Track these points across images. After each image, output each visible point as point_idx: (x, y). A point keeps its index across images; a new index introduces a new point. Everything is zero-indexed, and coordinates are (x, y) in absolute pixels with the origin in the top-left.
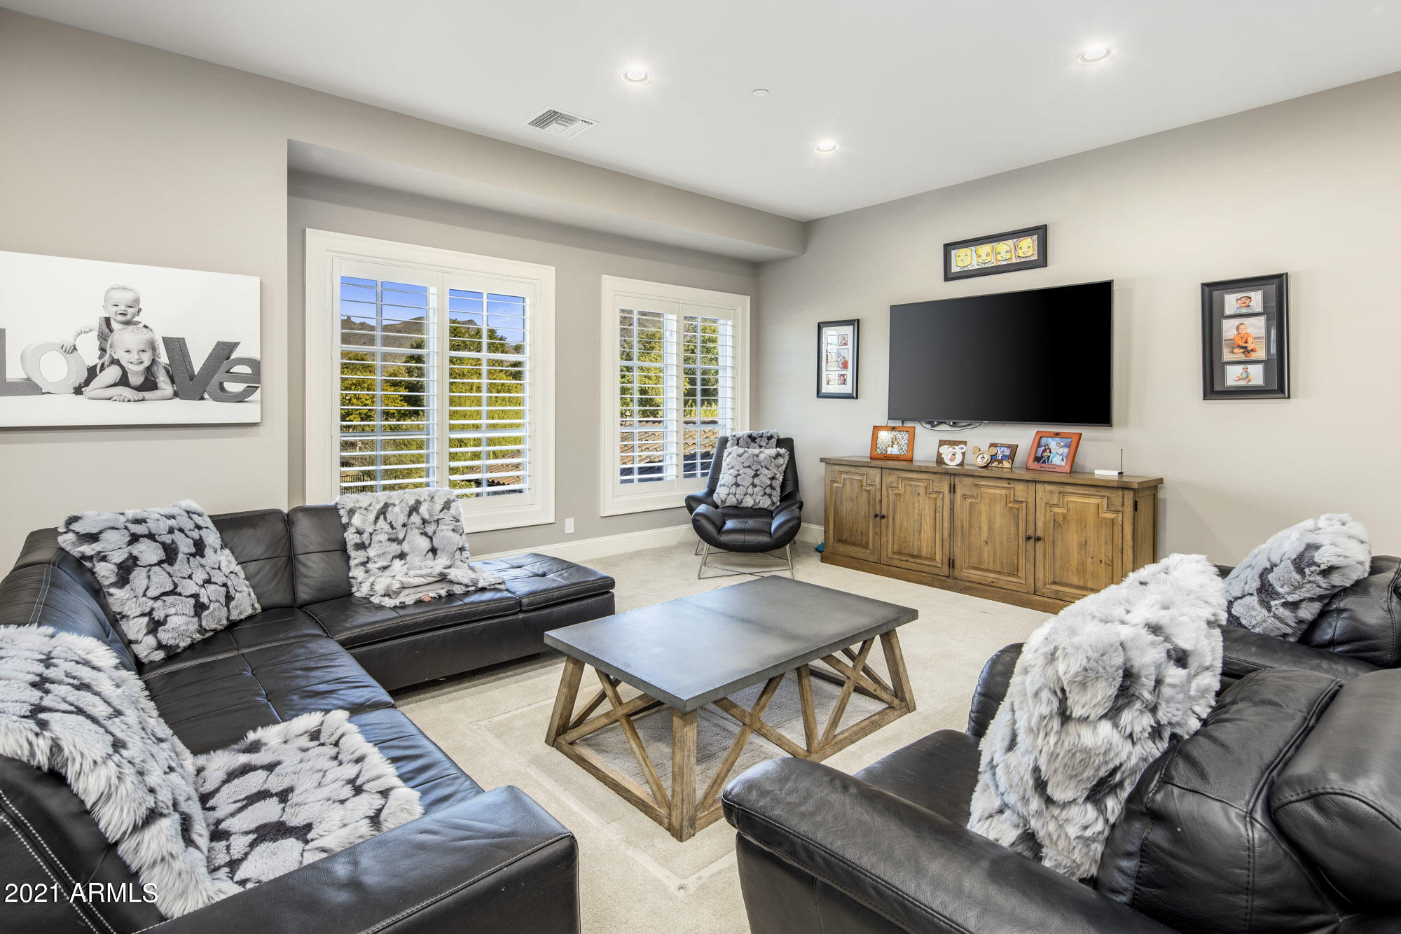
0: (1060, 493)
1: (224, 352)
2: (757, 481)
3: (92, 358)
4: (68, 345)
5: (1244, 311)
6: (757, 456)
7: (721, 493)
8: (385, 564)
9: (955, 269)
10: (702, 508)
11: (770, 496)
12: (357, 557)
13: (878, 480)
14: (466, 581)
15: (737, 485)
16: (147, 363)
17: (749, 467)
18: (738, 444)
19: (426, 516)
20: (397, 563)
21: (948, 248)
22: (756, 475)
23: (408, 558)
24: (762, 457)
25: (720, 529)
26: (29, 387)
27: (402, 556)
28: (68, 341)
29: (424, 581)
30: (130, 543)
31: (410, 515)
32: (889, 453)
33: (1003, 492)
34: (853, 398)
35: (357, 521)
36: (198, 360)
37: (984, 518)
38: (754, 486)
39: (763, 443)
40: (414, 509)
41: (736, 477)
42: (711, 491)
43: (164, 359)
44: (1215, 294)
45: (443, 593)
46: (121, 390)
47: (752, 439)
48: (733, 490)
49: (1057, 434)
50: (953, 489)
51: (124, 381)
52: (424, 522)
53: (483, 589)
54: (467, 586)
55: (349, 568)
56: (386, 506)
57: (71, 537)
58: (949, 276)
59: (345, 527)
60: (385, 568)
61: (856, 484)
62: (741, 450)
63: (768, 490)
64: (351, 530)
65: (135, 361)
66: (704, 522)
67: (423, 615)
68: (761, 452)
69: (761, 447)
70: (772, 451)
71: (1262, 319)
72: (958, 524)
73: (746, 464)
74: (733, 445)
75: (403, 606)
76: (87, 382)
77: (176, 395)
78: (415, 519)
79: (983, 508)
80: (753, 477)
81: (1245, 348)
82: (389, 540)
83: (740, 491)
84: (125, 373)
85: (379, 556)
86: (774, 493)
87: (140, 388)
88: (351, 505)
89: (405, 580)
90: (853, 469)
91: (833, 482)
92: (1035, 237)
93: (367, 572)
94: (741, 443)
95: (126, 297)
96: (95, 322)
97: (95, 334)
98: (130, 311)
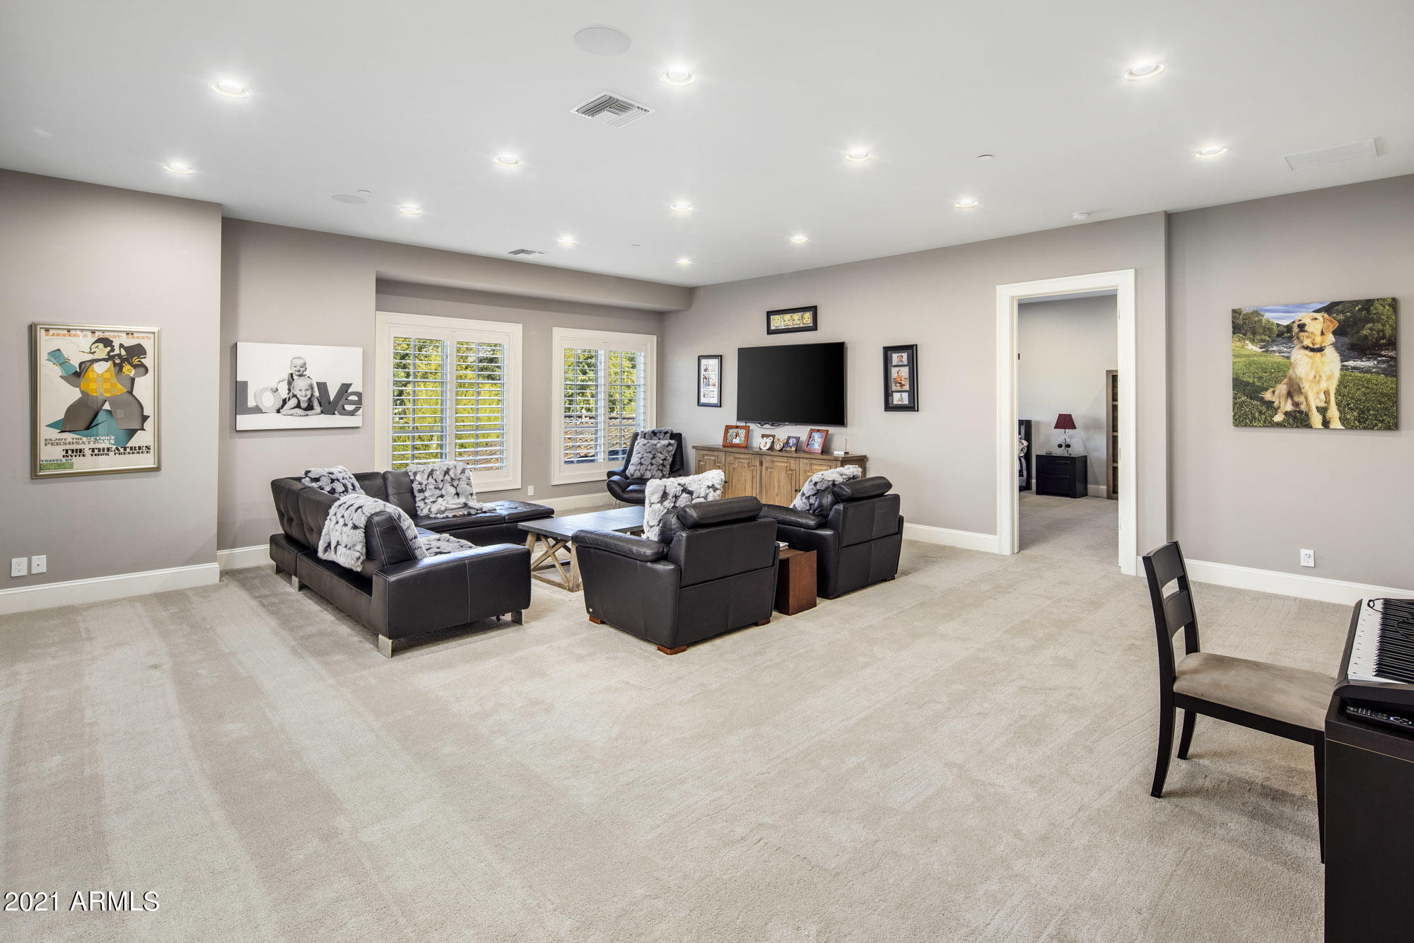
0: (810, 464)
1: (345, 388)
2: (654, 461)
3: (284, 394)
4: (274, 388)
5: (900, 363)
6: (656, 445)
7: (631, 469)
8: (434, 500)
9: (773, 328)
10: (615, 478)
11: (662, 471)
12: (419, 496)
13: (723, 459)
14: (477, 507)
15: (641, 464)
16: (309, 396)
17: (650, 452)
18: (644, 438)
19: (453, 476)
20: (440, 499)
21: (769, 314)
22: (654, 458)
23: (445, 497)
24: (659, 445)
25: (624, 490)
26: (257, 410)
27: (442, 496)
28: (274, 386)
29: (455, 506)
30: (331, 483)
31: (445, 476)
32: (734, 442)
33: (785, 464)
34: (718, 407)
35: (418, 478)
36: (332, 395)
37: (776, 480)
38: (652, 464)
39: (661, 437)
40: (447, 472)
41: (641, 459)
42: (626, 467)
43: (317, 394)
44: (889, 353)
45: (466, 513)
46: (297, 410)
47: (654, 433)
48: (638, 467)
49: (818, 431)
50: (761, 464)
51: (298, 406)
52: (452, 479)
53: (485, 512)
54: (477, 510)
55: (415, 502)
56: (432, 471)
57: (308, 479)
58: (770, 332)
59: (412, 481)
60: (434, 502)
61: (712, 462)
62: (646, 441)
63: (661, 467)
64: (416, 483)
65: (304, 395)
66: (613, 486)
67: (459, 520)
68: (658, 442)
69: (659, 439)
70: (666, 442)
71: (907, 368)
72: (764, 484)
73: (648, 451)
74: (641, 437)
75: (447, 517)
76: (282, 407)
77: (322, 412)
78: (447, 477)
79: (776, 474)
80: (652, 459)
81: (901, 383)
82: (435, 488)
83: (643, 468)
84: (299, 402)
85: (430, 496)
86: (664, 469)
87: (306, 409)
88: (415, 470)
89: (447, 506)
90: (710, 453)
91: (700, 461)
92: (811, 312)
93: (425, 503)
94: (647, 437)
95: (300, 362)
96: (286, 376)
97: (286, 382)
98: (302, 369)
